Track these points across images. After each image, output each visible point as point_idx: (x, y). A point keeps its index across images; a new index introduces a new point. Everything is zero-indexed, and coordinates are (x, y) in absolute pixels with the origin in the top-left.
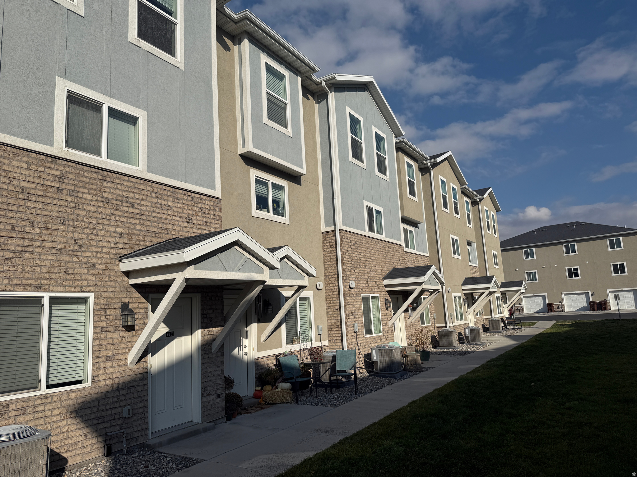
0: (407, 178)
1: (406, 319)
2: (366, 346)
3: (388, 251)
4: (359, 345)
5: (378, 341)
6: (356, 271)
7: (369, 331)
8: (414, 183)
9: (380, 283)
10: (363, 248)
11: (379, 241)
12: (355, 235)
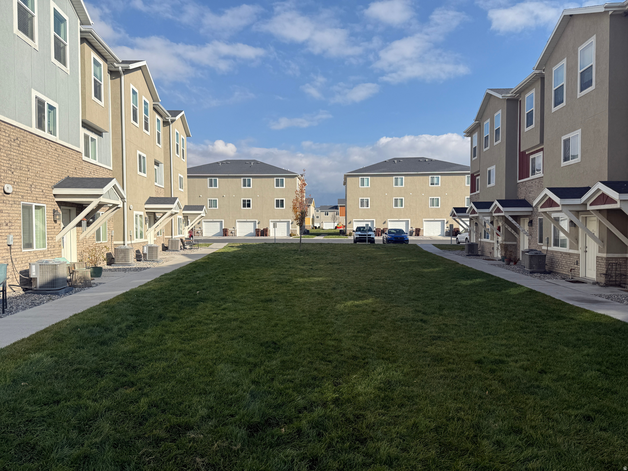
0: (93, 77)
1: (79, 234)
2: (24, 262)
3: (62, 156)
4: (14, 260)
5: (41, 256)
6: (15, 173)
7: (29, 245)
8: (100, 84)
9: (48, 192)
10: (27, 146)
11: (51, 142)
12: (17, 129)
